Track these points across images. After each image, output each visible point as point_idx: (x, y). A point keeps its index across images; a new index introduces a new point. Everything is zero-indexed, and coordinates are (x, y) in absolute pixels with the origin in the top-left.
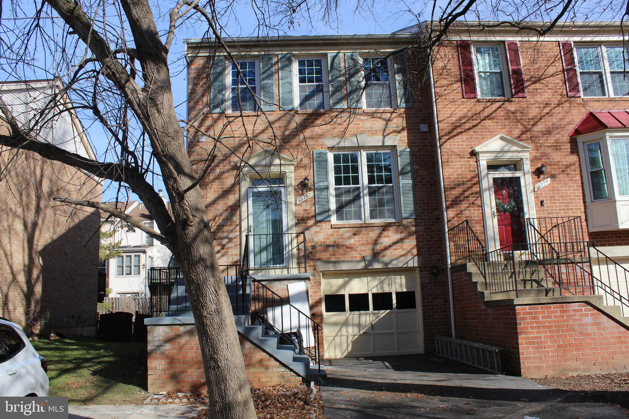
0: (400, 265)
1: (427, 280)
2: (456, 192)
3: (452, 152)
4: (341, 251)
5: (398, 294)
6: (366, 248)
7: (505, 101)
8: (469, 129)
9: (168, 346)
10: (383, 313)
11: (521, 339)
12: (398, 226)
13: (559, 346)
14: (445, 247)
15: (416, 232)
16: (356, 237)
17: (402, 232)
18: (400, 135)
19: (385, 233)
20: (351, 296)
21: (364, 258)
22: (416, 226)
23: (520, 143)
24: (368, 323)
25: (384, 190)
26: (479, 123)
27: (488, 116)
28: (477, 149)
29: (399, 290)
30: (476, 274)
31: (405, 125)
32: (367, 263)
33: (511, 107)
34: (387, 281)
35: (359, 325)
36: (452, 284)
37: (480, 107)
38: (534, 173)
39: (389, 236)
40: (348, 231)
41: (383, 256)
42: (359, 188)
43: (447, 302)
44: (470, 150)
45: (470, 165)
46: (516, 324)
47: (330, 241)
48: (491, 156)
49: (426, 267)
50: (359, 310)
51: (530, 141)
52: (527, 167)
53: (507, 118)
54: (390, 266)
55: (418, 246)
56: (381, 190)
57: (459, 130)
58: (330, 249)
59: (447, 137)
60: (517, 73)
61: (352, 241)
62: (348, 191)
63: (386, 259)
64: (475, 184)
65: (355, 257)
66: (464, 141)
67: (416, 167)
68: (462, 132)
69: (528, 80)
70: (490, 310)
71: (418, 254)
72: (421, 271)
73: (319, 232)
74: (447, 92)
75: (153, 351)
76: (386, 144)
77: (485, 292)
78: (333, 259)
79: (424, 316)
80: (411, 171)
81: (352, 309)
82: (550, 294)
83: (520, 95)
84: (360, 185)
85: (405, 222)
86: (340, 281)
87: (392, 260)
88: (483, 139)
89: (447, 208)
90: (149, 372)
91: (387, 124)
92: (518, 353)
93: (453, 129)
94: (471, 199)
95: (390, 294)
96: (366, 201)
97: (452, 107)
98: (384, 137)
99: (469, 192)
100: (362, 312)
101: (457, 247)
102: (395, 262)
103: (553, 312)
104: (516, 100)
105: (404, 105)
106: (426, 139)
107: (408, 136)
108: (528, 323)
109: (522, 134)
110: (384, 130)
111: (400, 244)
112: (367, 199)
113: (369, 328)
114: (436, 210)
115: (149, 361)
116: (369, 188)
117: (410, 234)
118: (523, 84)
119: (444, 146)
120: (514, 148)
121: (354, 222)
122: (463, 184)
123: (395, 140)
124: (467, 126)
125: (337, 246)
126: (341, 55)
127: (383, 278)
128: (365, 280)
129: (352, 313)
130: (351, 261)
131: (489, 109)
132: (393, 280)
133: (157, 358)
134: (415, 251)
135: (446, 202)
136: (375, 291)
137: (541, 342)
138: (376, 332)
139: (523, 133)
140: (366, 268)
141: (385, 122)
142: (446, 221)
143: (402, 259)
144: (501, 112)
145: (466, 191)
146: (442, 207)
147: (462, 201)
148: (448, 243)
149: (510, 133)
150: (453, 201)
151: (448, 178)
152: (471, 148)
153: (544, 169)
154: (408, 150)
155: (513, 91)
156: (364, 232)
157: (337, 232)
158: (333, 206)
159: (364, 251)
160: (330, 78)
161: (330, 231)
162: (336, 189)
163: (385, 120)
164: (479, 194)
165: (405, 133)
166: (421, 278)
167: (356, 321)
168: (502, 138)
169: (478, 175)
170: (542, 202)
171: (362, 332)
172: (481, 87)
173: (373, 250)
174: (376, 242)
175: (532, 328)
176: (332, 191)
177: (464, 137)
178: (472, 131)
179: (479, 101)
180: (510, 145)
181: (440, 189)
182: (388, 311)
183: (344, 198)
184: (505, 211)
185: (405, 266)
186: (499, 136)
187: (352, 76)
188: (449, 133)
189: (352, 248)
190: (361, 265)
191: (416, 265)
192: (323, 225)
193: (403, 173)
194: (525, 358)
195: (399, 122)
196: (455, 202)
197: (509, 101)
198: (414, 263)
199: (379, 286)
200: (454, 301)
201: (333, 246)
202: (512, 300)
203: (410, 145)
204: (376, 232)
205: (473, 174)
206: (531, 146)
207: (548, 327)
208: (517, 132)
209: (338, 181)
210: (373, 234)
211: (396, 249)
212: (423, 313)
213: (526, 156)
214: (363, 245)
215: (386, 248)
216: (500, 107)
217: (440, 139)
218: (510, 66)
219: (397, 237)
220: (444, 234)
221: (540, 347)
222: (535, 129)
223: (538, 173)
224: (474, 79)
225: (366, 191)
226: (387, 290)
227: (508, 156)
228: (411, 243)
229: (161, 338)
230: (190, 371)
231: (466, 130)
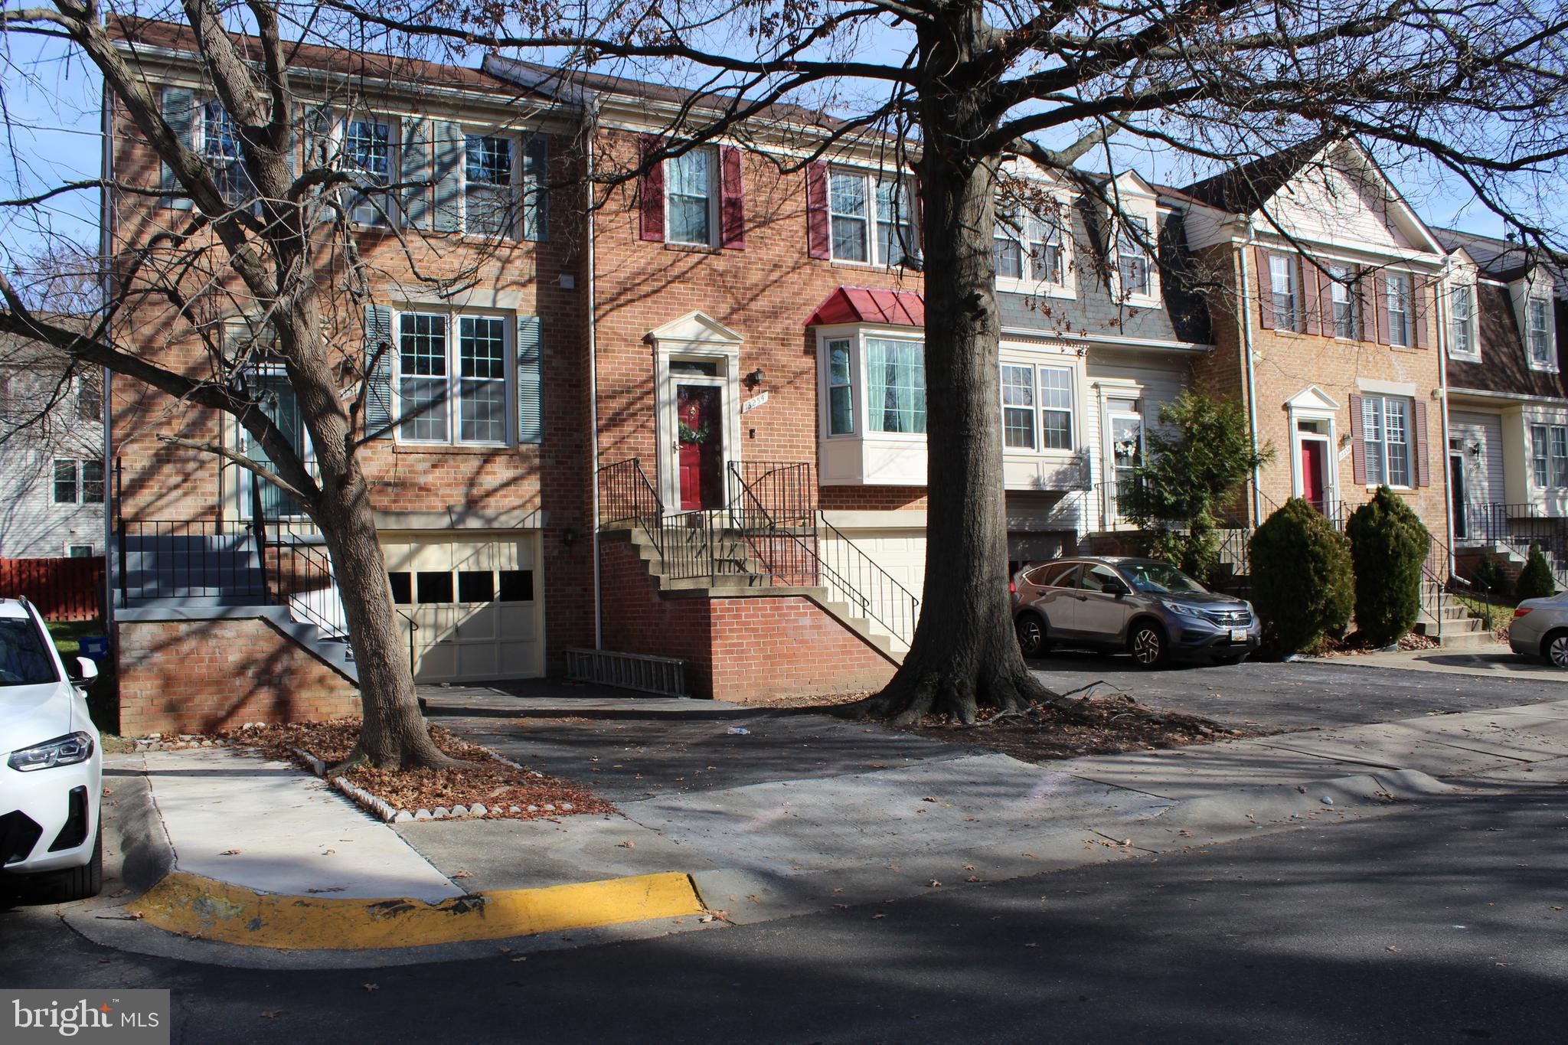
0: (513, 523)
1: (556, 553)
2: (616, 405)
3: (615, 333)
4: (410, 494)
5: (503, 574)
6: (454, 492)
7: (710, 253)
8: (646, 296)
9: (159, 657)
10: (477, 607)
11: (717, 647)
12: (511, 456)
13: (765, 658)
14: (591, 497)
15: (541, 468)
16: (438, 472)
17: (516, 467)
18: (524, 291)
19: (489, 467)
20: (422, 576)
21: (449, 510)
22: (542, 457)
23: (727, 329)
24: (450, 624)
25: (489, 388)
26: (664, 287)
27: (678, 277)
28: (657, 333)
29: (507, 568)
30: (647, 547)
31: (534, 274)
32: (454, 517)
33: (719, 264)
34: (486, 550)
35: (436, 627)
36: (601, 561)
37: (667, 259)
38: (743, 381)
39: (494, 473)
40: (424, 460)
41: (484, 508)
42: (443, 382)
43: (588, 590)
44: (644, 333)
45: (642, 359)
46: (709, 624)
47: (390, 477)
48: (677, 348)
49: (554, 530)
50: (435, 601)
51: (742, 327)
52: (735, 370)
53: (712, 282)
54: (496, 525)
55: (542, 492)
56: (484, 389)
57: (629, 296)
58: (390, 489)
59: (608, 307)
60: (735, 204)
61: (429, 479)
62: (424, 385)
63: (490, 512)
64: (648, 393)
65: (433, 507)
66: (635, 317)
67: (548, 352)
68: (633, 301)
69: (750, 221)
70: (668, 605)
71: (544, 507)
72: (545, 536)
73: (370, 459)
74: (614, 225)
75: (129, 666)
76: (499, 305)
77: (662, 576)
78: (394, 507)
79: (547, 614)
80: (538, 358)
81: (422, 599)
82: (756, 583)
83: (736, 244)
84: (447, 376)
85: (523, 448)
86: (405, 548)
87: (501, 514)
88: (665, 317)
89: (599, 431)
90: (123, 702)
91: (503, 268)
92: (710, 667)
93: (620, 294)
94: (640, 418)
95: (490, 574)
96: (455, 405)
97: (623, 253)
98: (497, 291)
99: (638, 406)
100: (441, 604)
101: (613, 498)
102: (503, 518)
103: (760, 609)
104: (728, 252)
105: (534, 236)
106: (568, 303)
107: (538, 295)
108: (725, 624)
109: (731, 314)
110: (498, 279)
111: (513, 487)
112: (458, 402)
113: (450, 636)
114: (577, 430)
115: (122, 684)
116: (463, 382)
117: (531, 471)
118: (741, 226)
119: (601, 323)
120: (717, 337)
121: (432, 443)
122: (628, 392)
123: (516, 298)
124: (646, 289)
125: (401, 485)
126: (427, 124)
127: (480, 545)
128: (447, 546)
129: (424, 606)
130: (428, 514)
131: (681, 264)
132: (496, 550)
133: (136, 679)
134: (538, 501)
135: (597, 419)
136: (464, 568)
137: (742, 652)
138: (464, 639)
139: (734, 311)
140: (452, 526)
141: (499, 264)
142: (595, 453)
143: (516, 513)
144: (702, 272)
145: (632, 403)
146: (590, 427)
147: (625, 420)
148: (596, 492)
149: (712, 310)
150: (611, 419)
151: (603, 380)
152: (647, 330)
153: (760, 377)
154: (537, 319)
155: (724, 236)
156: (451, 463)
157: (403, 460)
158: (397, 413)
159: (451, 496)
160: (404, 168)
161: (391, 459)
162: (402, 380)
163: (499, 259)
164: (654, 410)
165: (533, 289)
166: (545, 547)
167: (430, 619)
168: (698, 318)
169: (653, 378)
170: (752, 431)
171: (439, 640)
172: (671, 221)
173: (467, 495)
174: (472, 483)
175: (731, 631)
176: (396, 384)
177: (638, 308)
178: (649, 300)
179: (666, 248)
180: (709, 331)
181: (589, 394)
182: (486, 604)
183: (419, 398)
184: (692, 442)
185: (520, 526)
186: (695, 313)
187: (446, 167)
188: (612, 300)
189: (428, 490)
190: (445, 522)
191: (538, 525)
192: (378, 445)
193: (525, 360)
194: (720, 674)
195: (524, 266)
196: (615, 421)
197: (716, 253)
198: (535, 521)
199: (471, 560)
200: (601, 589)
201: (396, 485)
202: (706, 591)
203: (540, 311)
204: (475, 463)
205: (644, 376)
206: (743, 336)
207: (753, 630)
208: (724, 309)
209: (407, 366)
210: (469, 466)
211: (505, 496)
212: (547, 608)
213: (733, 352)
214: (449, 485)
215: (489, 494)
216: (700, 262)
217: (595, 309)
218: (724, 193)
219: (508, 474)
220: (591, 473)
221: (741, 659)
222: (754, 306)
223: (751, 381)
224: (661, 207)
225: (457, 388)
226: (485, 567)
227: (704, 351)
228: (532, 486)
229: (145, 644)
230: (197, 700)
231: (640, 298)
